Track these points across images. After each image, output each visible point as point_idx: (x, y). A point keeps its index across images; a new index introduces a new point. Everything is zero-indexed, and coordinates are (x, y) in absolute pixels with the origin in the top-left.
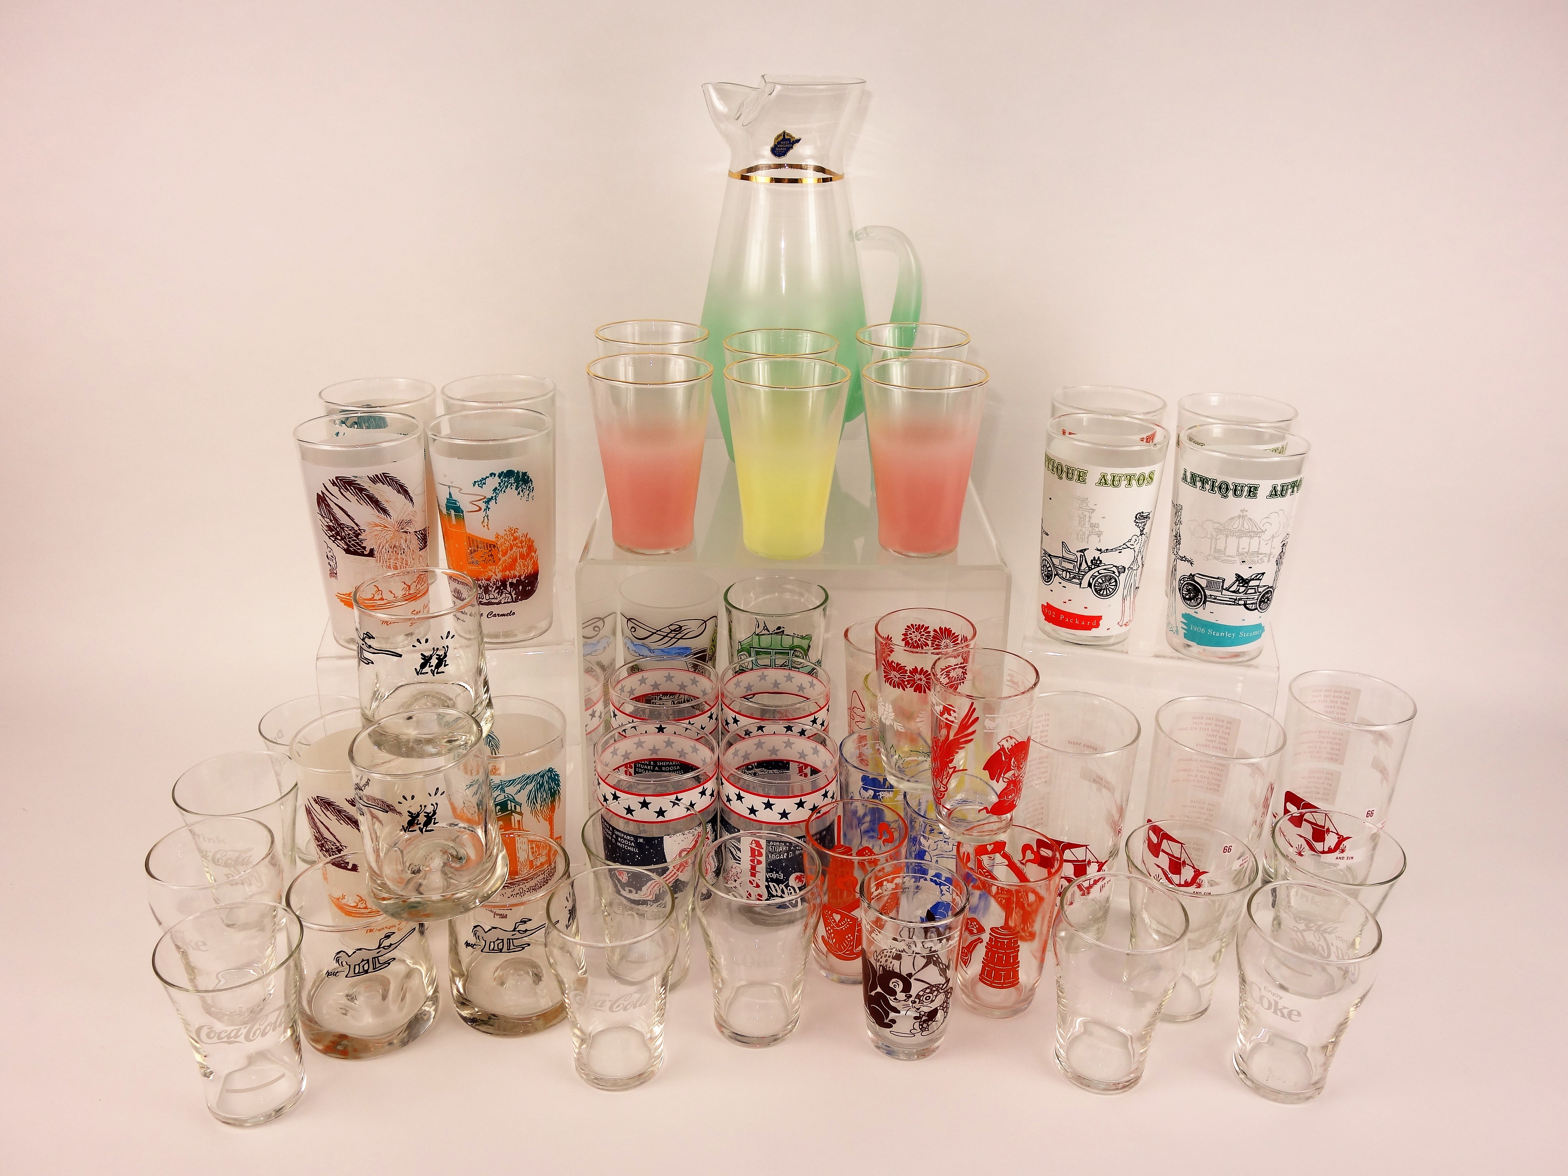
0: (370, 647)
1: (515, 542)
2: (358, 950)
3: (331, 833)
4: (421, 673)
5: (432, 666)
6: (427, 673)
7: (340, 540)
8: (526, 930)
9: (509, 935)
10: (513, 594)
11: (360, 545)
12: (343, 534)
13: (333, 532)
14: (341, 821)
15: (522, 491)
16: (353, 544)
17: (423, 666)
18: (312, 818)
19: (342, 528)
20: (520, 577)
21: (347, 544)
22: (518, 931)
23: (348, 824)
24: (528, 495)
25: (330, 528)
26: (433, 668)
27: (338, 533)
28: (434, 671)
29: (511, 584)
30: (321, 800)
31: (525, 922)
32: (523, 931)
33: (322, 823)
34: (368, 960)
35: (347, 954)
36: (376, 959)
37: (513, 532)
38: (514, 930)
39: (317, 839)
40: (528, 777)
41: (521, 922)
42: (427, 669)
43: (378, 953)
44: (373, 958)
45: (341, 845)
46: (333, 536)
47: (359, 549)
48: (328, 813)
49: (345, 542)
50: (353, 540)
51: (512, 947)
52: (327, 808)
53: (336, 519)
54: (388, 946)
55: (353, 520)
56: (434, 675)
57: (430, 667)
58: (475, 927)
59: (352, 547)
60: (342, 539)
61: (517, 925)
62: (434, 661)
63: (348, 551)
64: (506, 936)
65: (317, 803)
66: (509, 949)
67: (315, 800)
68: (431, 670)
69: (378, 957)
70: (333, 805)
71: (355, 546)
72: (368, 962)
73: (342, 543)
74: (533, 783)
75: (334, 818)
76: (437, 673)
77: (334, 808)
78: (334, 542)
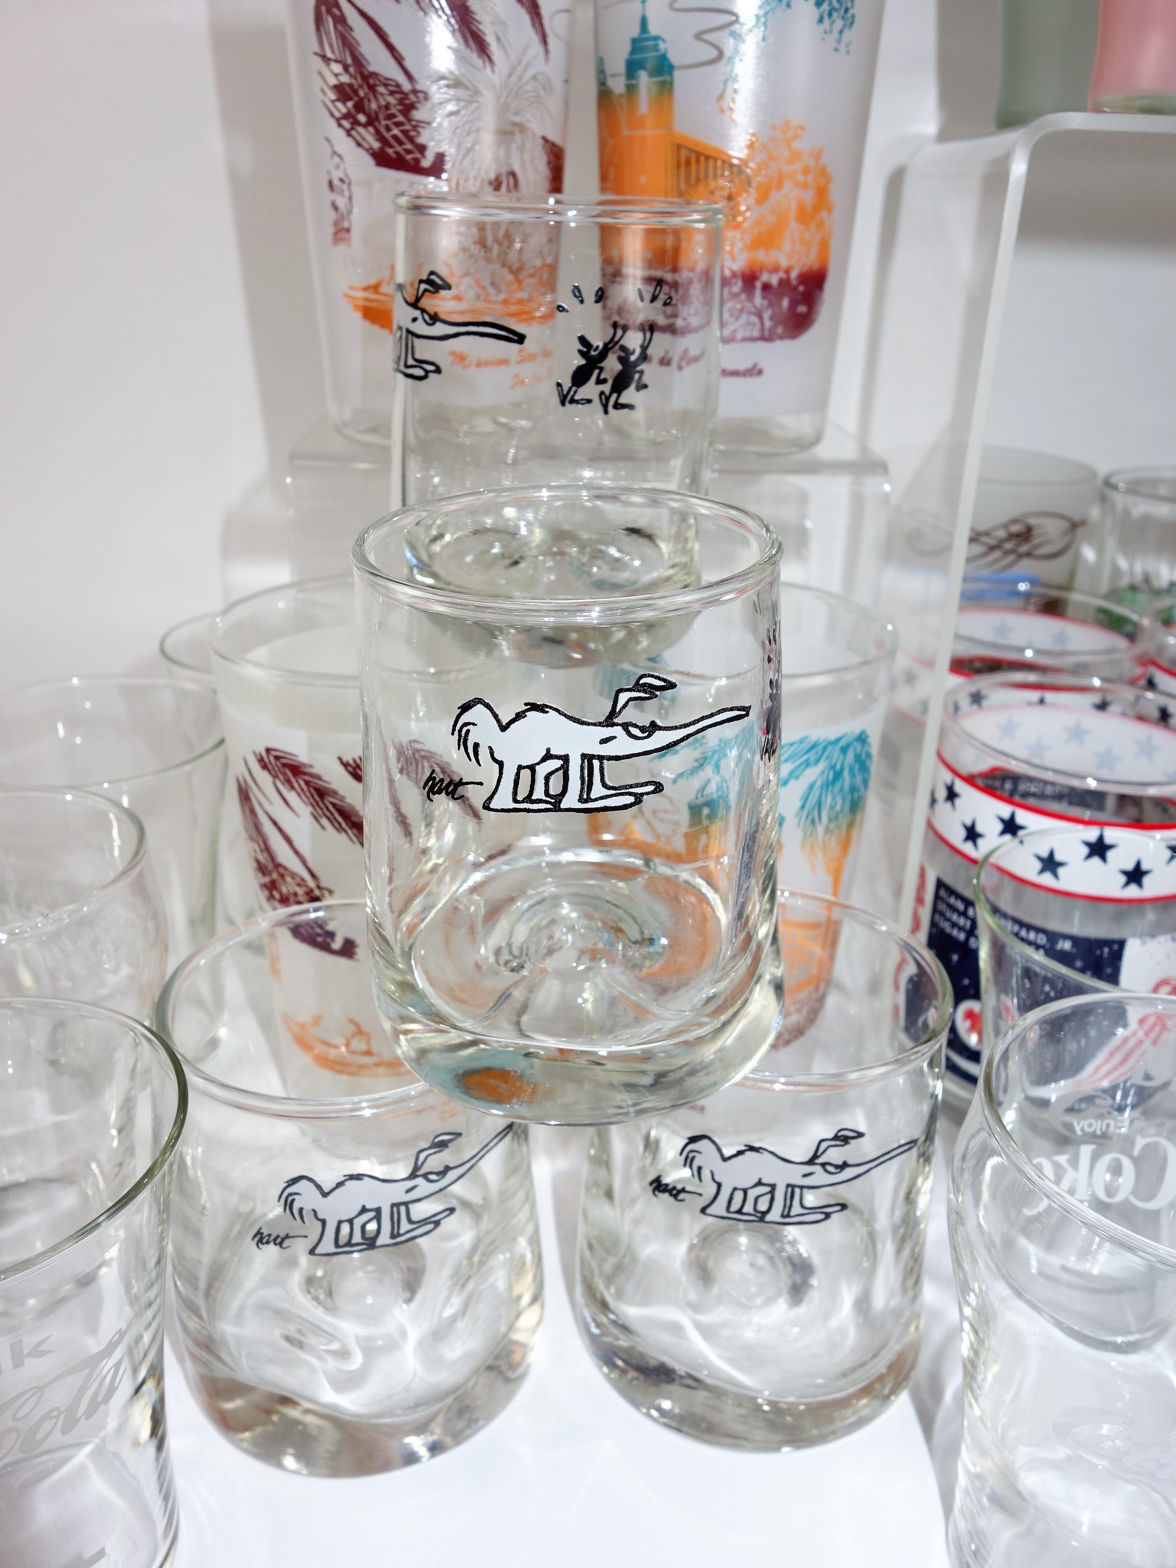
0: (435, 318)
1: (791, 168)
2: (352, 1177)
3: (296, 852)
4: (572, 401)
5: (604, 381)
6: (589, 401)
7: (365, 126)
8: (845, 1165)
9: (795, 1175)
10: (767, 315)
11: (411, 140)
12: (374, 106)
13: (350, 104)
14: (324, 821)
15: (830, 15)
16: (395, 137)
17: (580, 377)
18: (253, 812)
19: (372, 89)
20: (788, 271)
21: (380, 137)
22: (823, 1165)
23: (340, 829)
24: (841, 32)
25: (343, 92)
26: (606, 388)
27: (360, 107)
28: (608, 399)
29: (766, 287)
30: (277, 758)
31: (846, 1140)
32: (836, 1167)
33: (275, 823)
34: (378, 1211)
35: (318, 1187)
36: (403, 1209)
37: (790, 134)
38: (811, 1162)
39: (262, 869)
40: (814, 746)
41: (836, 1138)
42: (590, 390)
43: (408, 1191)
44: (393, 1205)
45: (319, 887)
46: (346, 117)
47: (409, 152)
48: (292, 797)
49: (378, 133)
50: (398, 124)
51: (796, 1209)
52: (289, 781)
53: (358, 62)
54: (437, 1174)
55: (398, 59)
56: (606, 412)
57: (600, 382)
58: (693, 1140)
59: (391, 146)
60: (372, 121)
61: (824, 1145)
62: (612, 365)
63: (382, 159)
64: (782, 1176)
65: (265, 766)
66: (788, 1216)
67: (261, 760)
68: (602, 393)
69: (406, 1204)
70: (304, 773)
71: (401, 143)
72: (378, 1217)
73: (368, 136)
74: (822, 765)
75: (304, 809)
76: (618, 406)
77: (307, 783)
78: (349, 134)
